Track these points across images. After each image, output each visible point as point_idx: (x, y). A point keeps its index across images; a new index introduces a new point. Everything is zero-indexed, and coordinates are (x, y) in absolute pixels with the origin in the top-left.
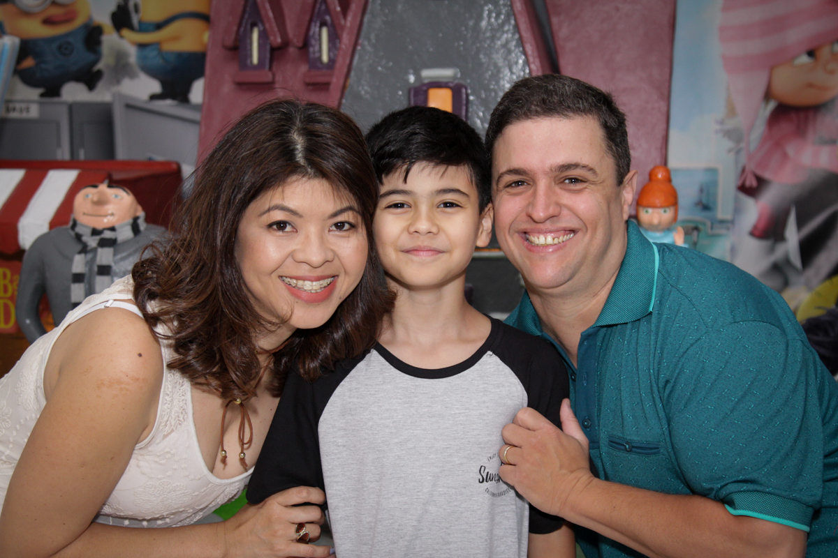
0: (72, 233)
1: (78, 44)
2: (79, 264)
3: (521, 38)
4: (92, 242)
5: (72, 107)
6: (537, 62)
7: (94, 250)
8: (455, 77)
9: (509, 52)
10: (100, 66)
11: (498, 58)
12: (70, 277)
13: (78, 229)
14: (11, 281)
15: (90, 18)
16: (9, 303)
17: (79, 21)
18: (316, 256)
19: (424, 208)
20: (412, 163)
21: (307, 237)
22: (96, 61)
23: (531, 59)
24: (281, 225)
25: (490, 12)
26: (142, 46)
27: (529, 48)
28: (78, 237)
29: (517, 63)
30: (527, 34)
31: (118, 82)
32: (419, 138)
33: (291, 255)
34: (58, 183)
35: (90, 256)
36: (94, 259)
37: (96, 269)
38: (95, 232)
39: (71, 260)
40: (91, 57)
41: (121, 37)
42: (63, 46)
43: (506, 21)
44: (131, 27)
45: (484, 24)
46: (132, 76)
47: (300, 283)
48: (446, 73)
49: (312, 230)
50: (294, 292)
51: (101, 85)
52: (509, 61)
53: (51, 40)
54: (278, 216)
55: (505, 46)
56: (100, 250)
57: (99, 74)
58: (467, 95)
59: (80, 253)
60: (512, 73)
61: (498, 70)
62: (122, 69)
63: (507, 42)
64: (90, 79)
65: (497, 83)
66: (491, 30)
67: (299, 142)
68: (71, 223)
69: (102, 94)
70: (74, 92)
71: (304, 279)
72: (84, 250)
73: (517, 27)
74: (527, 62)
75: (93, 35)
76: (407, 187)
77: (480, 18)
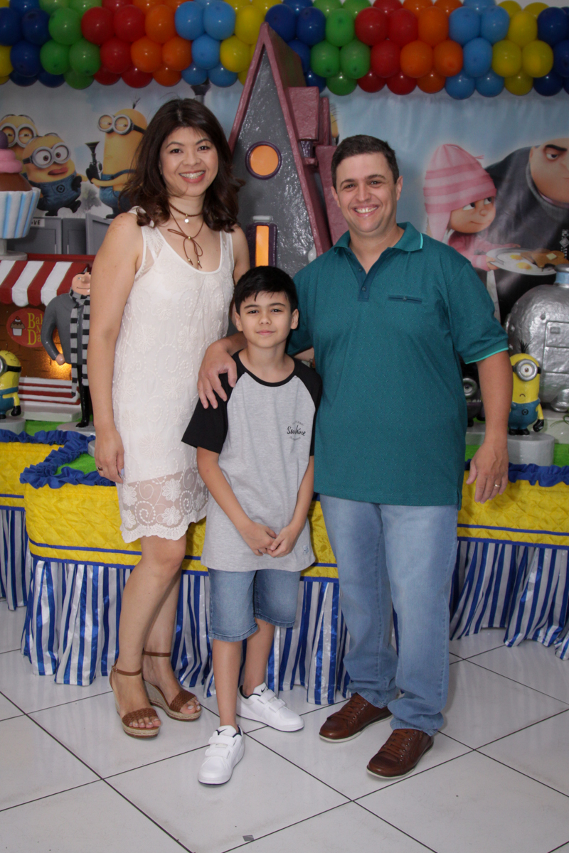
0: (71, 297)
1: (68, 187)
2: (74, 313)
3: (305, 202)
4: (81, 302)
5: (63, 221)
6: (313, 214)
7: (83, 306)
8: (270, 221)
9: (299, 208)
10: (79, 199)
11: (293, 211)
12: (70, 320)
13: (74, 296)
14: (35, 320)
15: (75, 172)
16: (34, 332)
17: (69, 174)
18: (192, 161)
19: (264, 312)
20: (258, 293)
21: (188, 154)
22: (78, 196)
23: (310, 213)
24: (176, 151)
25: (289, 188)
26: (103, 188)
27: (309, 207)
28: (74, 299)
29: (303, 214)
30: (308, 200)
31: (89, 208)
32: (260, 281)
33: (182, 163)
34: (61, 269)
35: (80, 309)
36: (82, 311)
37: (83, 316)
38: (83, 297)
39: (71, 312)
40: (75, 194)
41: (92, 183)
42: (59, 187)
43: (298, 192)
44: (98, 178)
45: (286, 194)
46: (97, 205)
47: (188, 175)
48: (266, 218)
49: (189, 150)
50: (186, 179)
51: (79, 209)
52: (299, 213)
53: (53, 184)
54: (174, 147)
55: (297, 205)
56: (85, 306)
57: (79, 204)
58: (277, 230)
59: (75, 308)
60: (300, 219)
61: (293, 218)
62: (91, 201)
63: (298, 203)
64: (74, 206)
65: (292, 224)
66: (290, 197)
67: (179, 113)
68: (70, 292)
69: (80, 215)
70: (64, 213)
71: (189, 173)
72: (77, 306)
73: (303, 196)
74: (308, 215)
75: (76, 181)
76: (257, 303)
77: (284, 190)
